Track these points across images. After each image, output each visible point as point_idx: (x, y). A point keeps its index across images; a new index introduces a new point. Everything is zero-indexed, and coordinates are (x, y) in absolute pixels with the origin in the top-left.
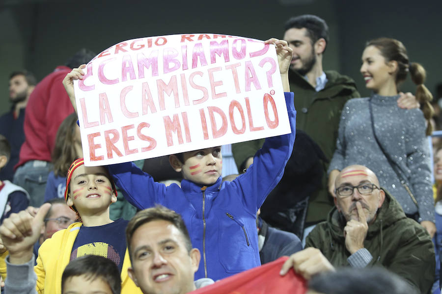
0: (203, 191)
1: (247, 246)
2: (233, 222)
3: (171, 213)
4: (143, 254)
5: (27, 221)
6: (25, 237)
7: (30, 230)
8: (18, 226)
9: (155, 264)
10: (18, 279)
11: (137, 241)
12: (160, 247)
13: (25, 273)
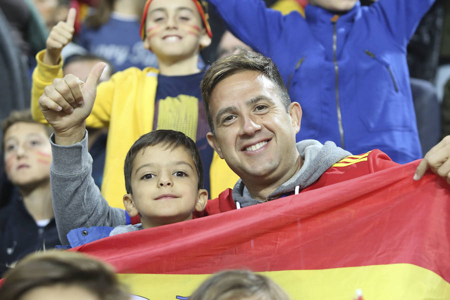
1: (394, 92)
2: (374, 63)
3: (260, 60)
4: (229, 118)
5: (76, 86)
6: (74, 108)
7: (81, 99)
8: (63, 95)
9: (244, 133)
10: (69, 165)
11: (218, 101)
12: (250, 108)
13: (77, 156)
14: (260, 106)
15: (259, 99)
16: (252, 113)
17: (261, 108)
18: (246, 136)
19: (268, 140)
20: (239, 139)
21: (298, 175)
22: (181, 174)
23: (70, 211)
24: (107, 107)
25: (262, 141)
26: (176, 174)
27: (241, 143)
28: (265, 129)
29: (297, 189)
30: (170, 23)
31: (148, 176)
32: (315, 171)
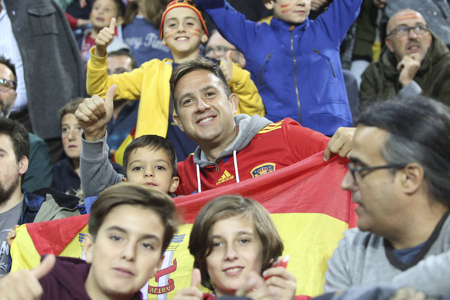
0: (291, 31)
4: (188, 101)
6: (100, 119)
9: (198, 110)
10: (94, 154)
11: (181, 90)
12: (202, 94)
13: (99, 148)
14: (210, 93)
15: (208, 88)
16: (204, 98)
17: (210, 94)
18: (199, 112)
19: (214, 117)
20: (195, 115)
21: (235, 142)
22: (160, 168)
23: (93, 183)
24: (138, 86)
25: (210, 117)
26: (157, 168)
27: (196, 118)
28: (213, 109)
29: (235, 152)
30: (181, 28)
31: (138, 168)
32: (246, 139)
